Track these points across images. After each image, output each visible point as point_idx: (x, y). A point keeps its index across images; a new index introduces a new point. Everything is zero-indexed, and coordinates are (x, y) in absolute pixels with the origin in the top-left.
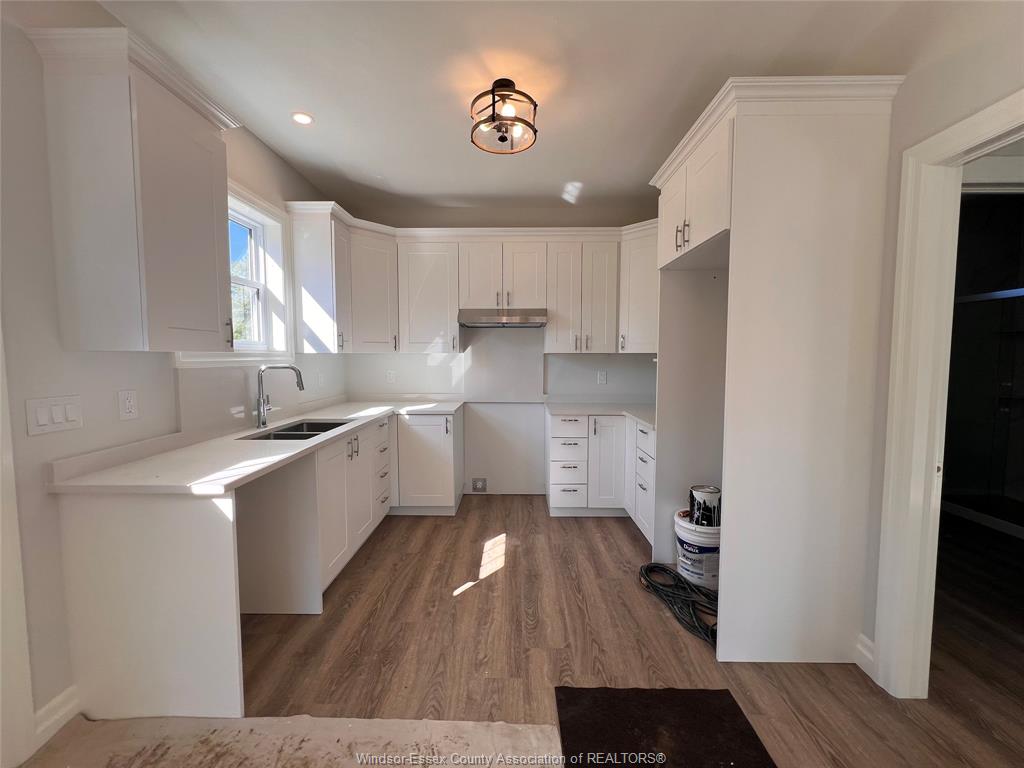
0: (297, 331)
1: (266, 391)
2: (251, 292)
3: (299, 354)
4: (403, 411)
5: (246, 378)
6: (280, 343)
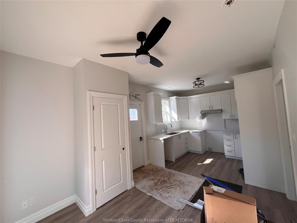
0: (171, 118)
1: (167, 128)
2: (165, 112)
3: (172, 121)
4: (191, 131)
5: (164, 126)
6: (169, 120)
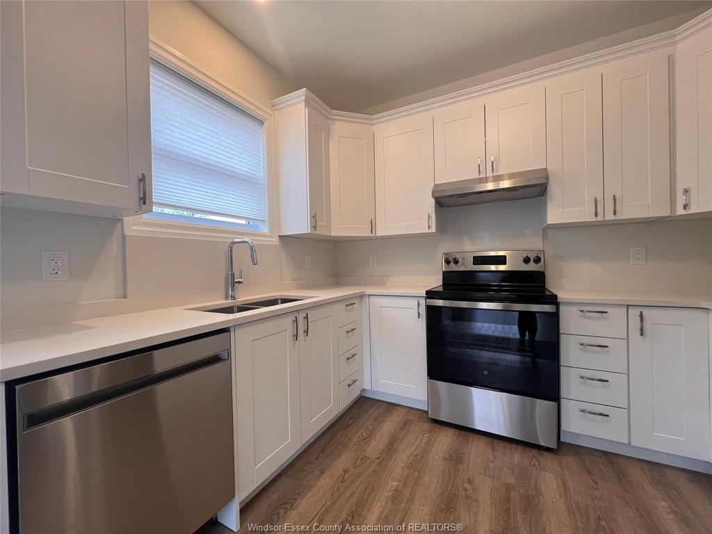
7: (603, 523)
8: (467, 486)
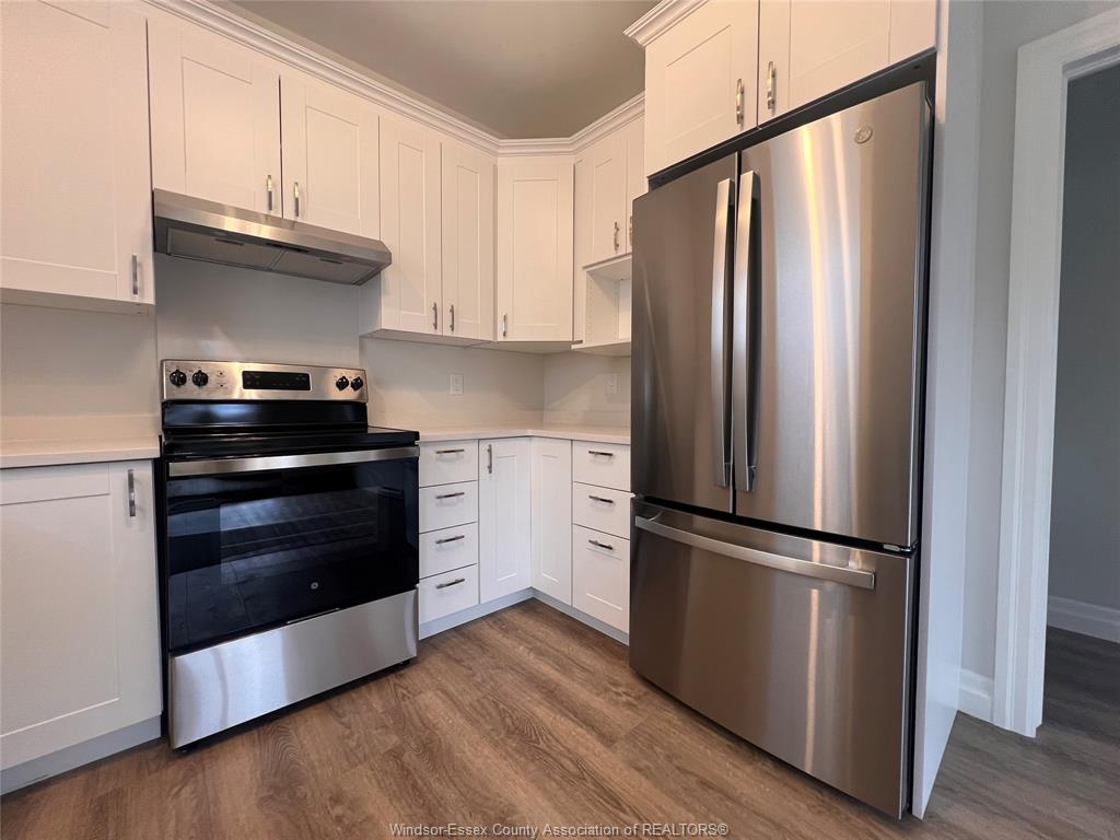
7: (501, 706)
8: (338, 810)
